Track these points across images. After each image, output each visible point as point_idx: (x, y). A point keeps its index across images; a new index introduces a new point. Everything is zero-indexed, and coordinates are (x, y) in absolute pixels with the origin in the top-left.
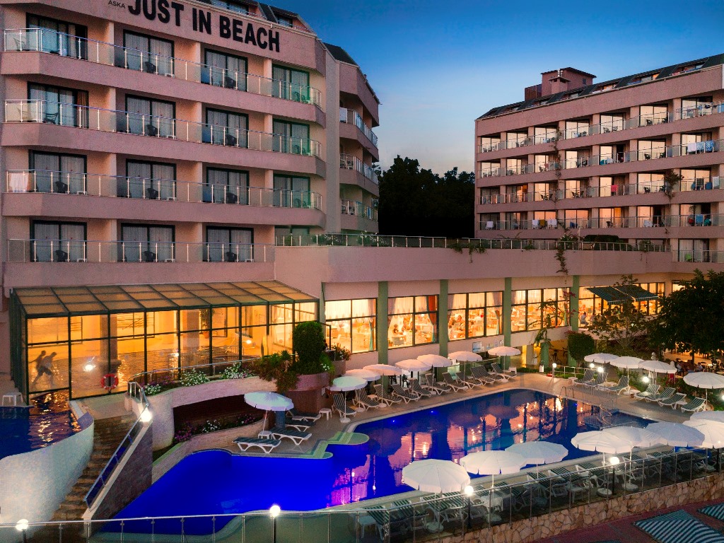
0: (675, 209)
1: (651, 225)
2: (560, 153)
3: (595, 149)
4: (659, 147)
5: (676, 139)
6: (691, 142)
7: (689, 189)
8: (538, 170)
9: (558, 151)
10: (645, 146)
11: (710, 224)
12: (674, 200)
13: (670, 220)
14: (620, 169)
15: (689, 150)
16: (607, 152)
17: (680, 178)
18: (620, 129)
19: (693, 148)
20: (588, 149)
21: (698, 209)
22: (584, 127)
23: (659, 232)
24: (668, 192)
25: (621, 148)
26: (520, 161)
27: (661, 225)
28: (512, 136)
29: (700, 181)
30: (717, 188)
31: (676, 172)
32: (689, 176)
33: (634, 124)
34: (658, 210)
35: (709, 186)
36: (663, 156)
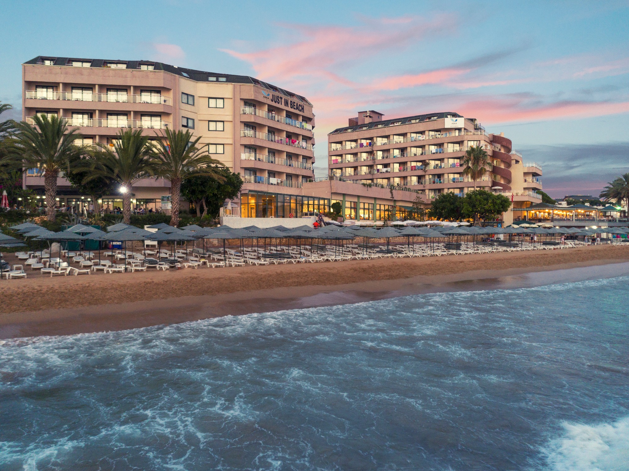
0: (427, 177)
1: (417, 184)
2: (374, 152)
3: (391, 151)
4: (419, 151)
5: (427, 147)
6: (433, 149)
7: (432, 168)
8: (362, 160)
9: (373, 151)
10: (414, 150)
11: (441, 183)
12: (427, 173)
13: (425, 182)
14: (403, 160)
15: (432, 152)
16: (397, 152)
17: (428, 164)
18: (402, 142)
19: (434, 151)
20: (388, 151)
21: (436, 177)
22: (385, 140)
23: (421, 187)
24: (425, 170)
25: (403, 150)
26: (352, 156)
27: (422, 184)
28: (348, 143)
29: (437, 165)
30: (444, 168)
31: (427, 161)
32: (433, 163)
33: (409, 140)
34: (420, 178)
35: (441, 167)
36: (422, 154)
